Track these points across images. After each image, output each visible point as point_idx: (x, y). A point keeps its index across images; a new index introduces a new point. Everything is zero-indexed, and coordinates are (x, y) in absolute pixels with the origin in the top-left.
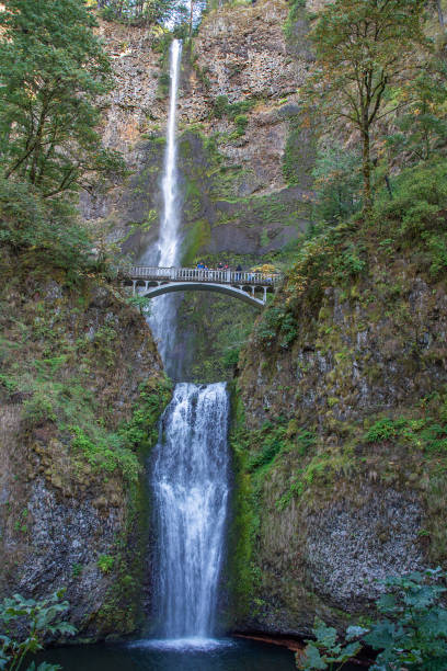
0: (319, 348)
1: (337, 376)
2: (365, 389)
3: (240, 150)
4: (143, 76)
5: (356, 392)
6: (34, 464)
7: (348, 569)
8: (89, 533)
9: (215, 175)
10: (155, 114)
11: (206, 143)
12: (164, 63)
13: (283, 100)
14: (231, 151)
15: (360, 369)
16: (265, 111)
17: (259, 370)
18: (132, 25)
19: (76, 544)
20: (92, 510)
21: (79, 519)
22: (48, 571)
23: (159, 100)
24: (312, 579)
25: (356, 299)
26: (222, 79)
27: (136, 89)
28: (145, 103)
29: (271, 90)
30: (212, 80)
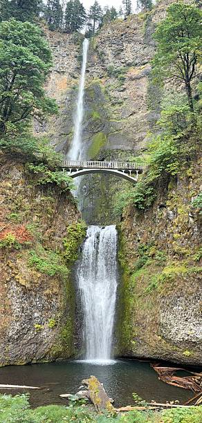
0: (169, 206)
1: (179, 222)
2: (196, 229)
3: (122, 93)
4: (70, 56)
5: (191, 230)
6: (9, 273)
7: (182, 326)
8: (43, 309)
9: (108, 107)
10: (76, 75)
11: (103, 90)
12: (80, 50)
13: (143, 66)
14: (116, 94)
15: (193, 217)
16: (135, 72)
17: (135, 218)
18: (64, 32)
19: (36, 315)
20: (43, 297)
21: (36, 302)
22: (23, 329)
23: (78, 68)
24: (162, 332)
25: (190, 177)
26: (111, 57)
27: (66, 63)
28: (70, 70)
29: (137, 61)
30: (105, 57)
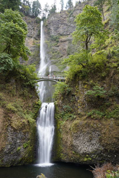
0: (76, 95)
1: (80, 101)
2: (86, 105)
3: (57, 48)
4: (34, 29)
5: (84, 105)
7: (82, 146)
8: (22, 139)
10: (37, 39)
11: (49, 46)
12: (39, 27)
13: (67, 36)
14: (55, 48)
15: (85, 100)
16: (63, 38)
18: (32, 17)
19: (18, 141)
20: (22, 133)
21: (19, 136)
22: (11, 148)
23: (38, 35)
24: (74, 149)
26: (53, 31)
27: (32, 33)
28: (34, 36)
29: (64, 33)
30: (51, 31)
